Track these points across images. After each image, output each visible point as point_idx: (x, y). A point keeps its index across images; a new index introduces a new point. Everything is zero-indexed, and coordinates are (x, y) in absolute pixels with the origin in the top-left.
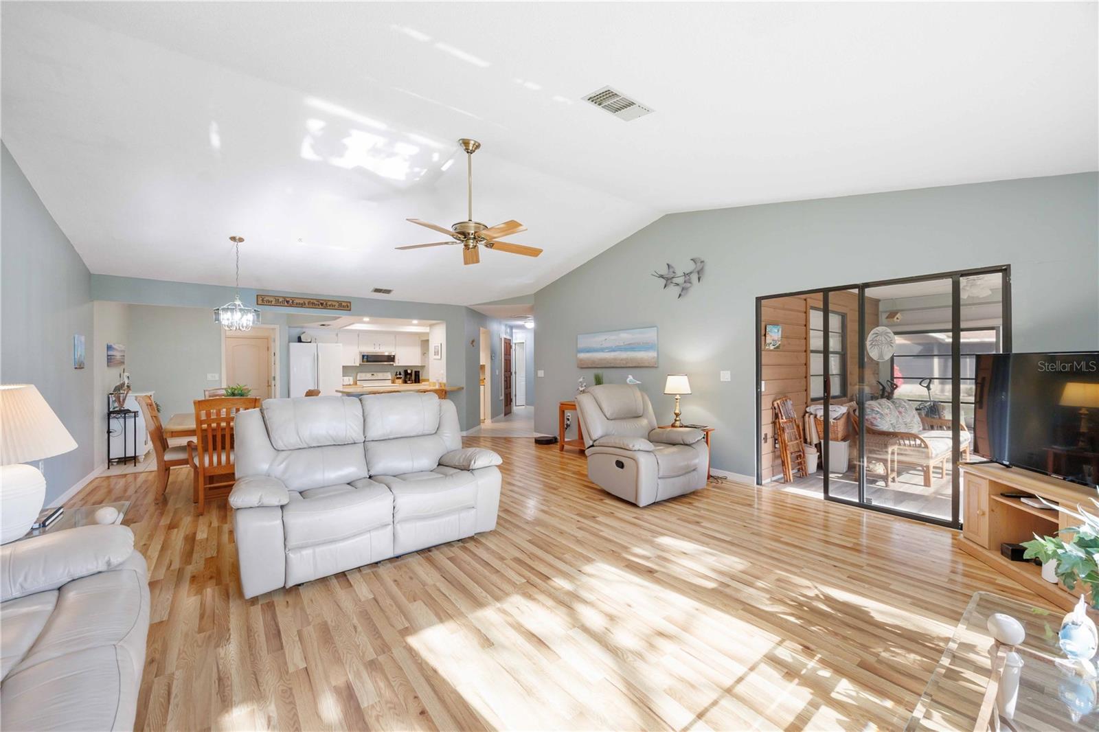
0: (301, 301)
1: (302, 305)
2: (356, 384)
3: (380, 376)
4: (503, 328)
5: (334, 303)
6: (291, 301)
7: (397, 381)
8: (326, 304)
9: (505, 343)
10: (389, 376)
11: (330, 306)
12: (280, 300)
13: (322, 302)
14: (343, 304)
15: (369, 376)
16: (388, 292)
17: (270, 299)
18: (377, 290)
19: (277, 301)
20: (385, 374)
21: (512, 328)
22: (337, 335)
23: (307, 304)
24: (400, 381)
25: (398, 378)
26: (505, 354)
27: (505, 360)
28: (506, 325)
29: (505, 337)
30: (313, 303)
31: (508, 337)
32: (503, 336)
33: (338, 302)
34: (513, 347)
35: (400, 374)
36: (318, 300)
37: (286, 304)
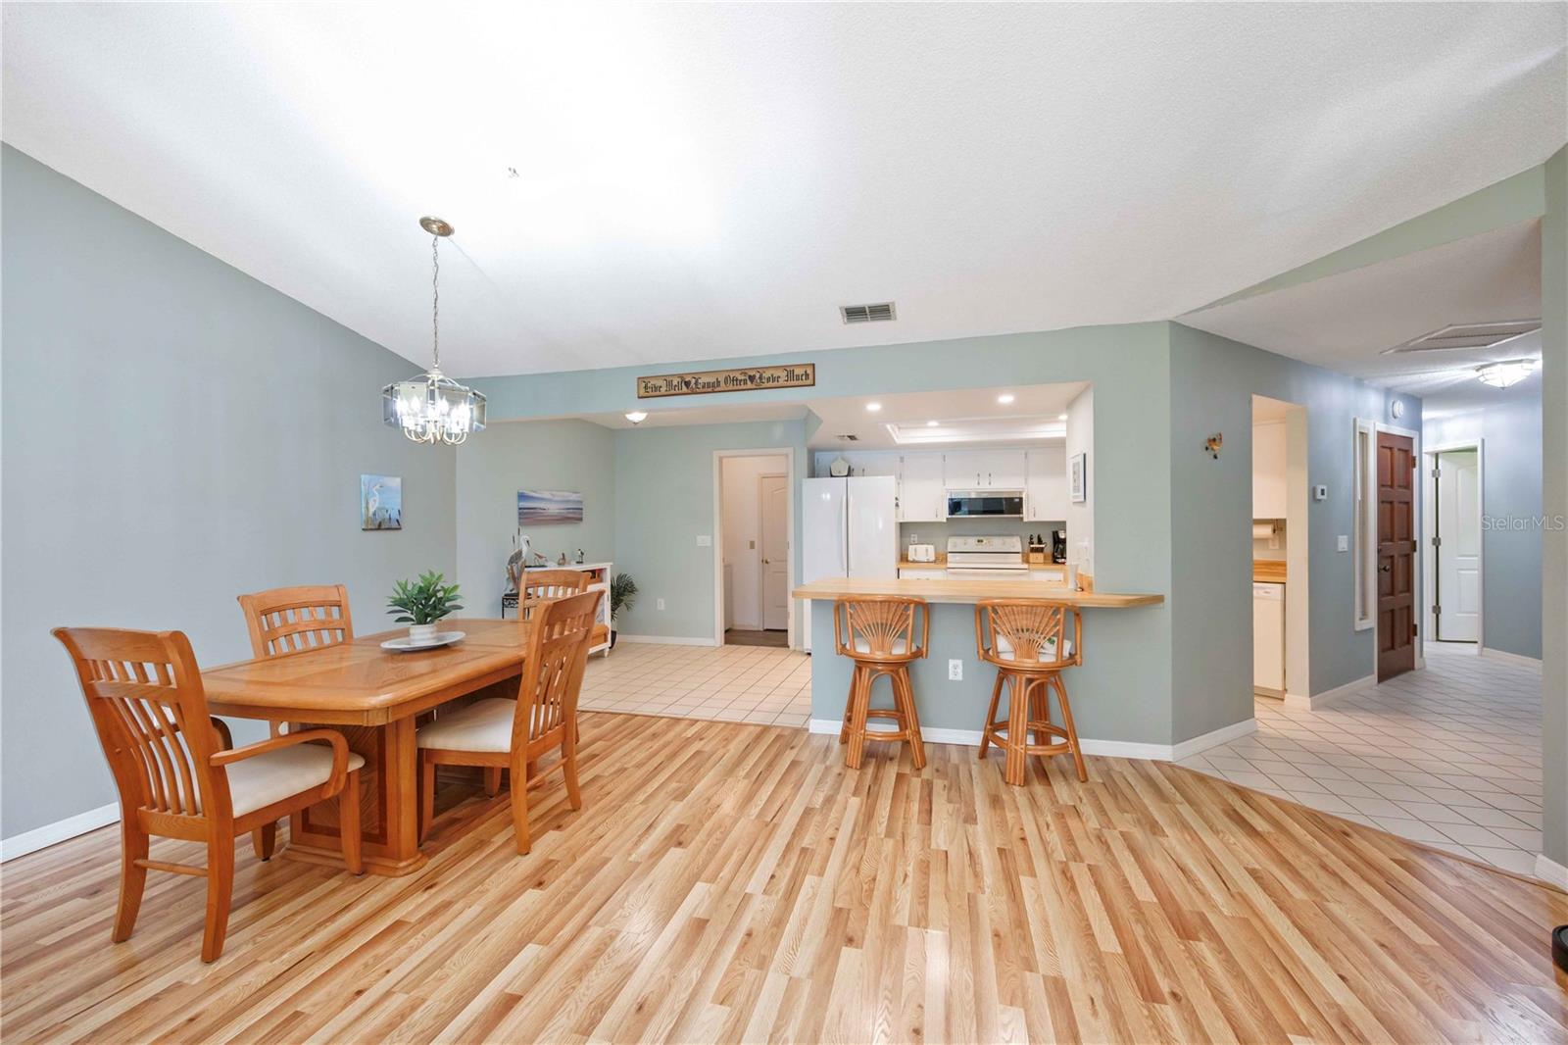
0: (712, 380)
1: (712, 388)
2: (945, 560)
3: (997, 543)
4: (1373, 401)
5: (776, 373)
6: (693, 381)
7: (1033, 557)
8: (760, 378)
9: (1381, 447)
10: (1016, 544)
11: (768, 380)
12: (675, 383)
13: (752, 373)
14: (798, 371)
15: (971, 543)
16: (882, 312)
17: (658, 383)
18: (854, 313)
19: (669, 384)
20: (1008, 540)
21: (1416, 401)
22: (902, 459)
23: (722, 384)
24: (1040, 557)
25: (1034, 550)
26: (1381, 485)
27: (1381, 502)
28: (1388, 392)
29: (1382, 427)
30: (735, 380)
31: (1397, 430)
32: (1375, 426)
33: (784, 368)
34: (1428, 463)
35: (1040, 541)
36: (743, 372)
37: (685, 389)
